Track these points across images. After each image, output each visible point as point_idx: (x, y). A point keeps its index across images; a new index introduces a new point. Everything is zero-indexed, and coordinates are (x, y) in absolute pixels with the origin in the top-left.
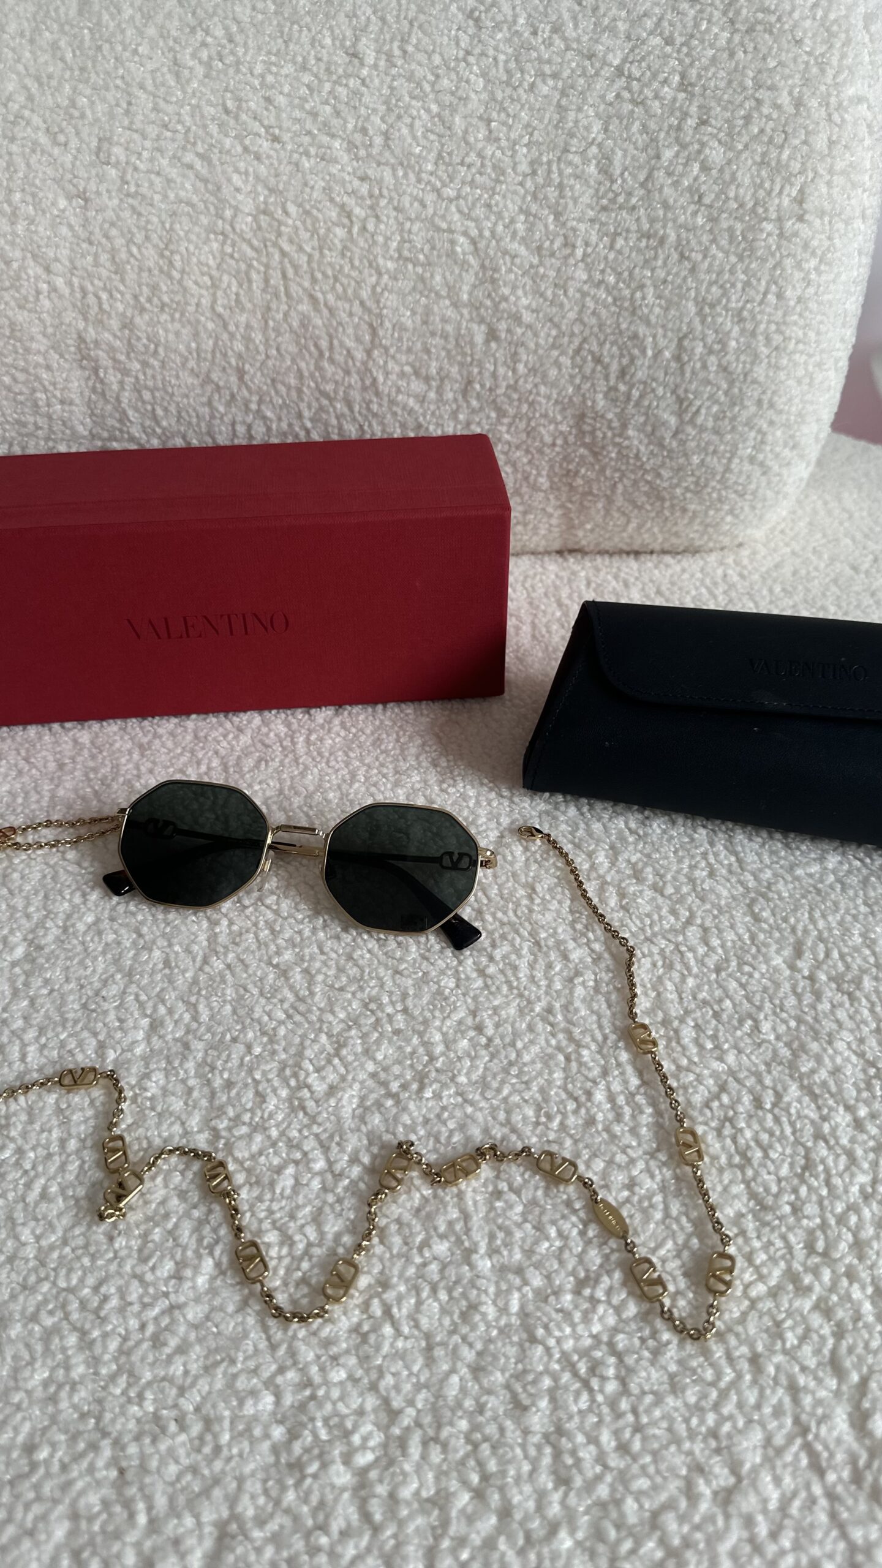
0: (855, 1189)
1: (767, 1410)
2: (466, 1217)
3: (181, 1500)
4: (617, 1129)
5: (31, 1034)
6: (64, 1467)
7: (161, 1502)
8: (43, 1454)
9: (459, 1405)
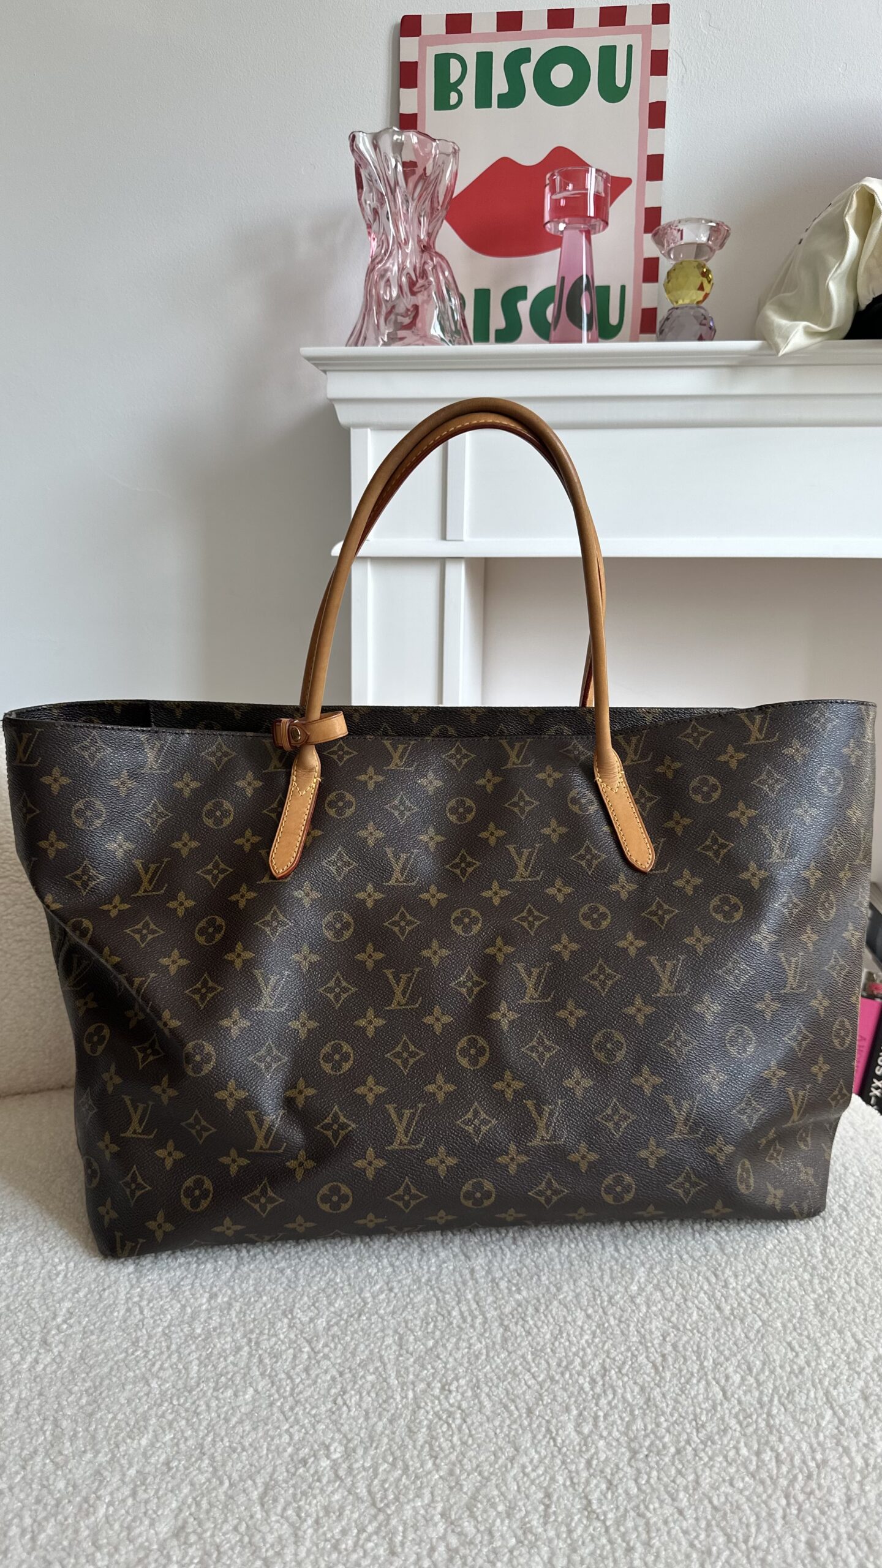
0: (583, 1341)
1: (535, 1426)
2: (384, 1364)
3: (245, 1476)
4: (463, 1326)
5: (144, 1303)
6: (186, 1468)
7: (235, 1476)
8: (174, 1464)
9: (382, 1433)
